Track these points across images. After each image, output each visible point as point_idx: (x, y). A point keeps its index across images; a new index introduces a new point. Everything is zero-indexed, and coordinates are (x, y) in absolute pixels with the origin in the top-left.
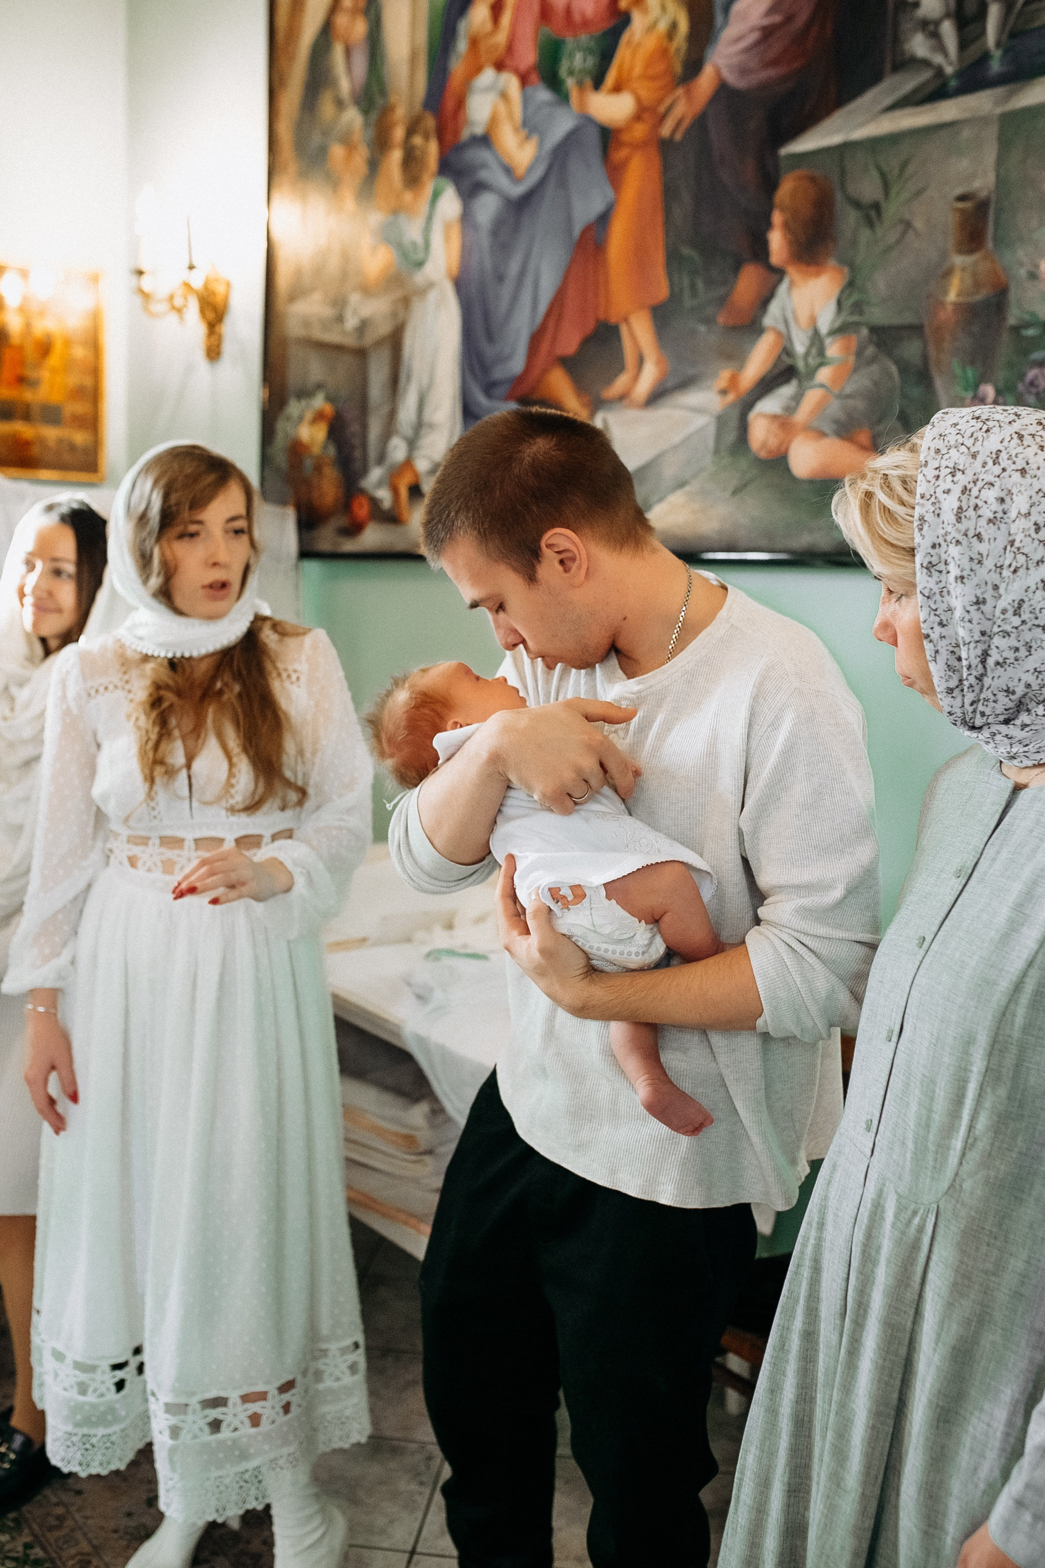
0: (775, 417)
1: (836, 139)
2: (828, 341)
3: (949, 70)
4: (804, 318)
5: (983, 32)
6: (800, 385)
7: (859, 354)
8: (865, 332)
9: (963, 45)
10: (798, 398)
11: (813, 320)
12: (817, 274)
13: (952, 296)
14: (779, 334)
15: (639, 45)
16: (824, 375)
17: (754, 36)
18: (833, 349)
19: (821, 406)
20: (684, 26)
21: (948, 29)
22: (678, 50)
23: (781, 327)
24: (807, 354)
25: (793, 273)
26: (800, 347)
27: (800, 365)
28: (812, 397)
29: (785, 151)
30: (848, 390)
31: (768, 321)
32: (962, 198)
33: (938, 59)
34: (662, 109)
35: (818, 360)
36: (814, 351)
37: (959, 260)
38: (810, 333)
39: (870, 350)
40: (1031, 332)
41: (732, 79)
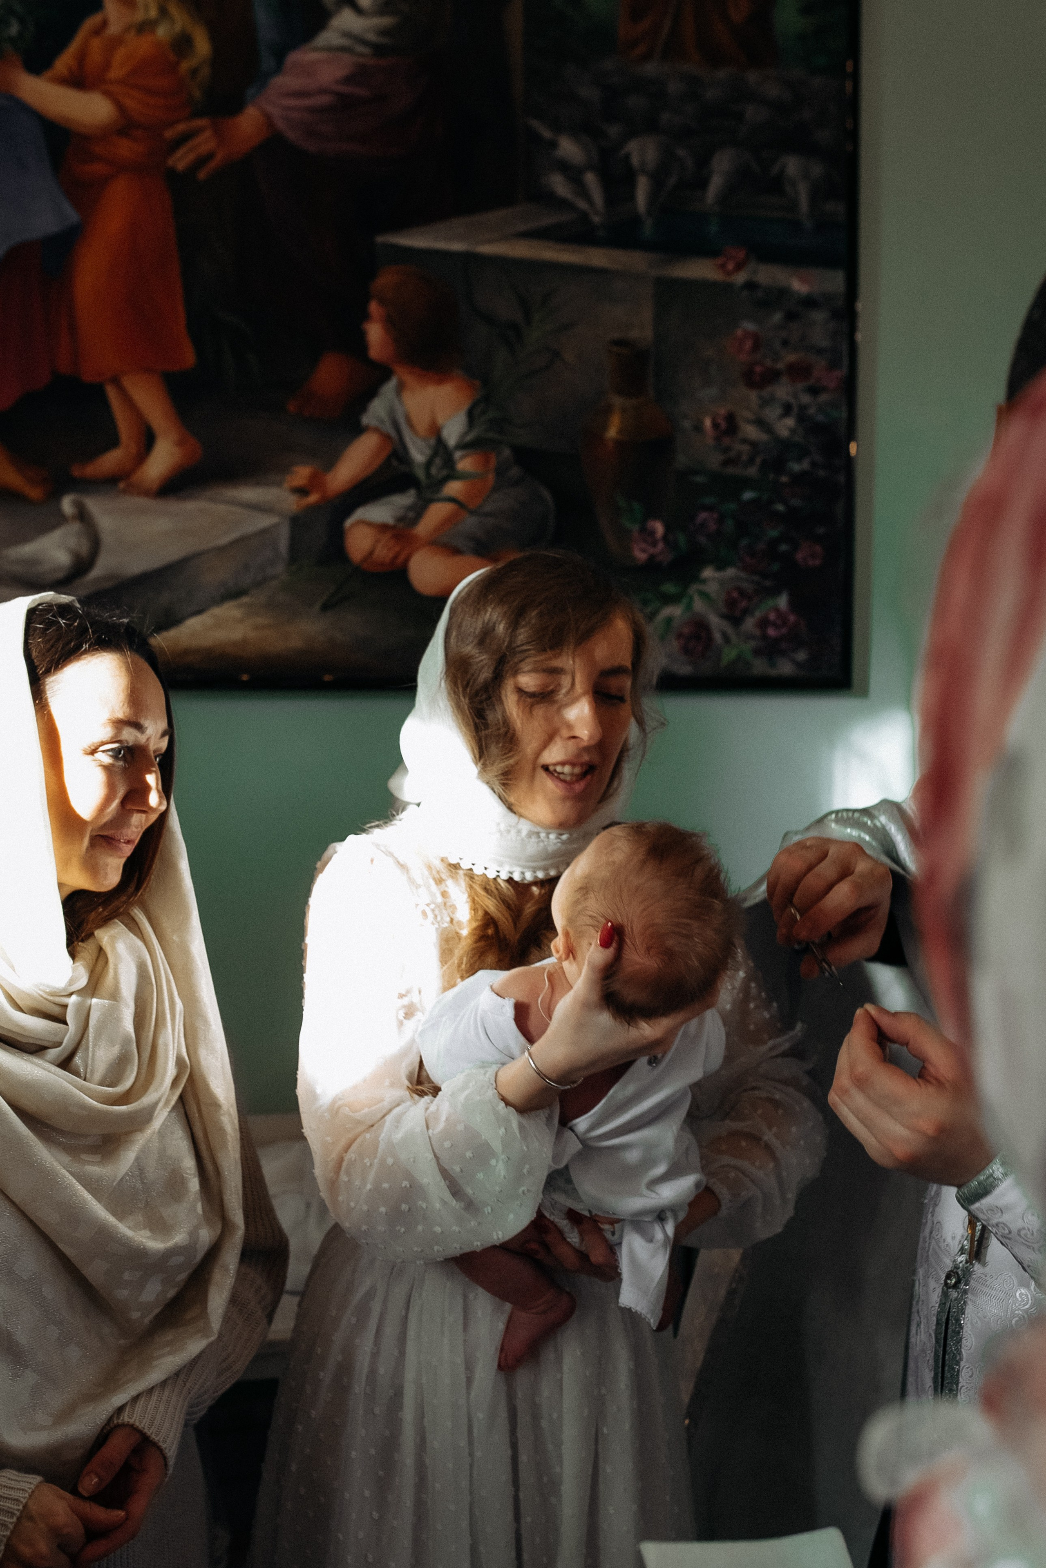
0: (383, 528)
1: (457, 246)
2: (458, 454)
3: (596, 219)
4: (422, 423)
5: (632, 197)
6: (419, 495)
7: (500, 472)
8: (507, 452)
9: (611, 201)
10: (418, 511)
11: (436, 431)
12: (440, 382)
13: (612, 433)
14: (386, 437)
15: (116, 42)
16: (454, 488)
17: (324, 100)
18: (465, 463)
19: (449, 521)
20: (202, 46)
21: (590, 179)
22: (194, 72)
23: (389, 429)
24: (429, 464)
25: (402, 373)
26: (418, 454)
27: (420, 474)
28: (437, 512)
29: (380, 239)
30: (488, 508)
31: (367, 419)
32: (618, 343)
33: (582, 205)
34: (169, 134)
35: (444, 472)
36: (438, 461)
37: (617, 401)
38: (432, 442)
39: (515, 471)
40: (699, 479)
41: (292, 135)
